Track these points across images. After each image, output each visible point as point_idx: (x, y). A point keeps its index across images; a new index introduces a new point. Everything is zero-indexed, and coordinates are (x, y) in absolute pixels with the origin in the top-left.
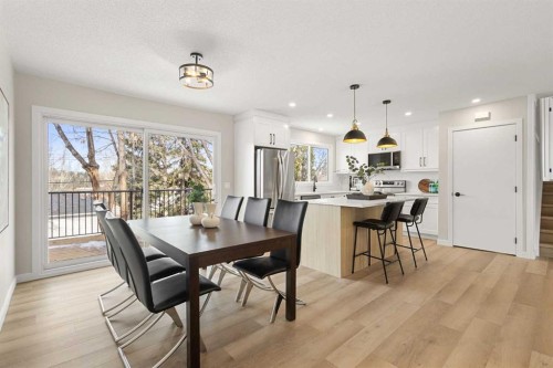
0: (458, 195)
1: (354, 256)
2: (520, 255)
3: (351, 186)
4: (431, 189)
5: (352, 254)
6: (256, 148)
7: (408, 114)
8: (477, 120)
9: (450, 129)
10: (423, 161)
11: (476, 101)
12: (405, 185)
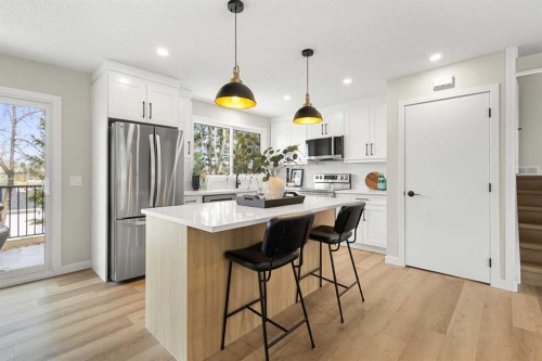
0: (411, 194)
1: (226, 316)
2: (496, 283)
3: (288, 181)
4: (380, 186)
5: (221, 313)
6: (111, 121)
7: (347, 81)
8: (437, 88)
9: (402, 103)
10: (370, 148)
11: (435, 57)
12: (350, 180)
